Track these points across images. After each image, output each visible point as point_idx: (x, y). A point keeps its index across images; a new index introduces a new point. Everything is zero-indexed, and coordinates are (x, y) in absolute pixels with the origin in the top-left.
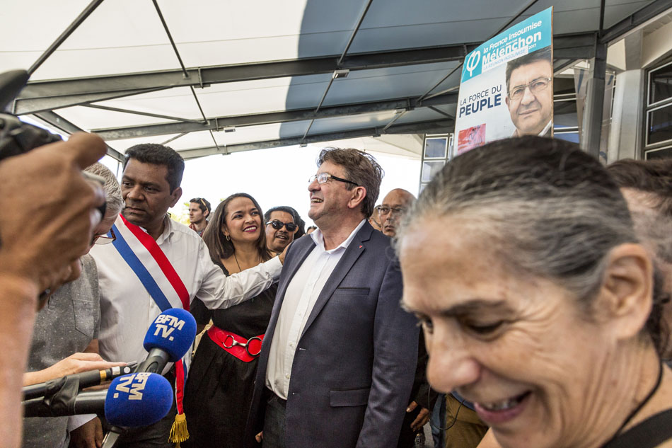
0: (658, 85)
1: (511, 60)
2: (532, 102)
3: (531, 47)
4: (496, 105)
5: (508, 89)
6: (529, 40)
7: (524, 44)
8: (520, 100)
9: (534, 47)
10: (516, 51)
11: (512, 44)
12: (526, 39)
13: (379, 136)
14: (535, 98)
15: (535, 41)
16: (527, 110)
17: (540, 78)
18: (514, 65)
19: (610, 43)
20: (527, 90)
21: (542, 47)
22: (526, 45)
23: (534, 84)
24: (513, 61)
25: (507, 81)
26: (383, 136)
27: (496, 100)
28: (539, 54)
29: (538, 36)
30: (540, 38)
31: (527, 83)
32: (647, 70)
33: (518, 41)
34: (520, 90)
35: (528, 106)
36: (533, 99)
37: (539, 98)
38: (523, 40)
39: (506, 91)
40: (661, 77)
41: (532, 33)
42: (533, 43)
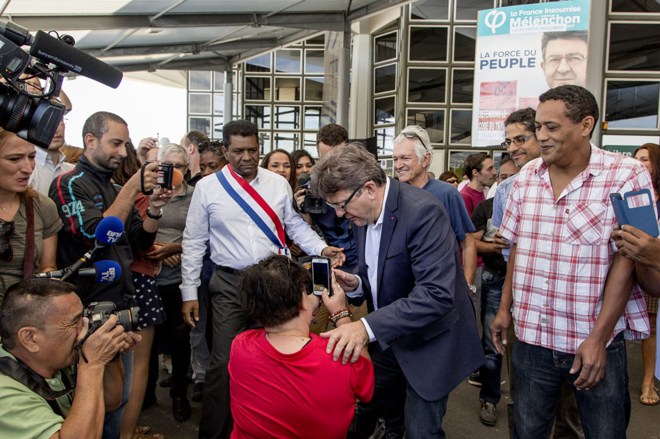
0: (379, 46)
1: (547, 31)
2: (567, 72)
3: (569, 26)
4: (529, 66)
5: (544, 56)
6: (568, 20)
7: (562, 21)
8: (556, 68)
9: (572, 28)
10: (553, 24)
11: (549, 18)
12: (564, 17)
13: (155, 71)
14: (571, 69)
15: (574, 22)
16: (563, 78)
17: (576, 54)
18: (550, 36)
19: (352, 21)
20: (563, 61)
21: (581, 30)
22: (564, 22)
23: (570, 58)
24: (551, 33)
25: (542, 48)
26: (158, 71)
27: (529, 62)
28: (577, 34)
29: (576, 19)
30: (578, 21)
31: (564, 55)
32: (373, 35)
33: (556, 17)
34: (557, 59)
35: (563, 74)
36: (569, 69)
37: (574, 70)
38: (562, 18)
39: (542, 57)
40: (382, 41)
41: (572, 14)
42: (571, 23)
